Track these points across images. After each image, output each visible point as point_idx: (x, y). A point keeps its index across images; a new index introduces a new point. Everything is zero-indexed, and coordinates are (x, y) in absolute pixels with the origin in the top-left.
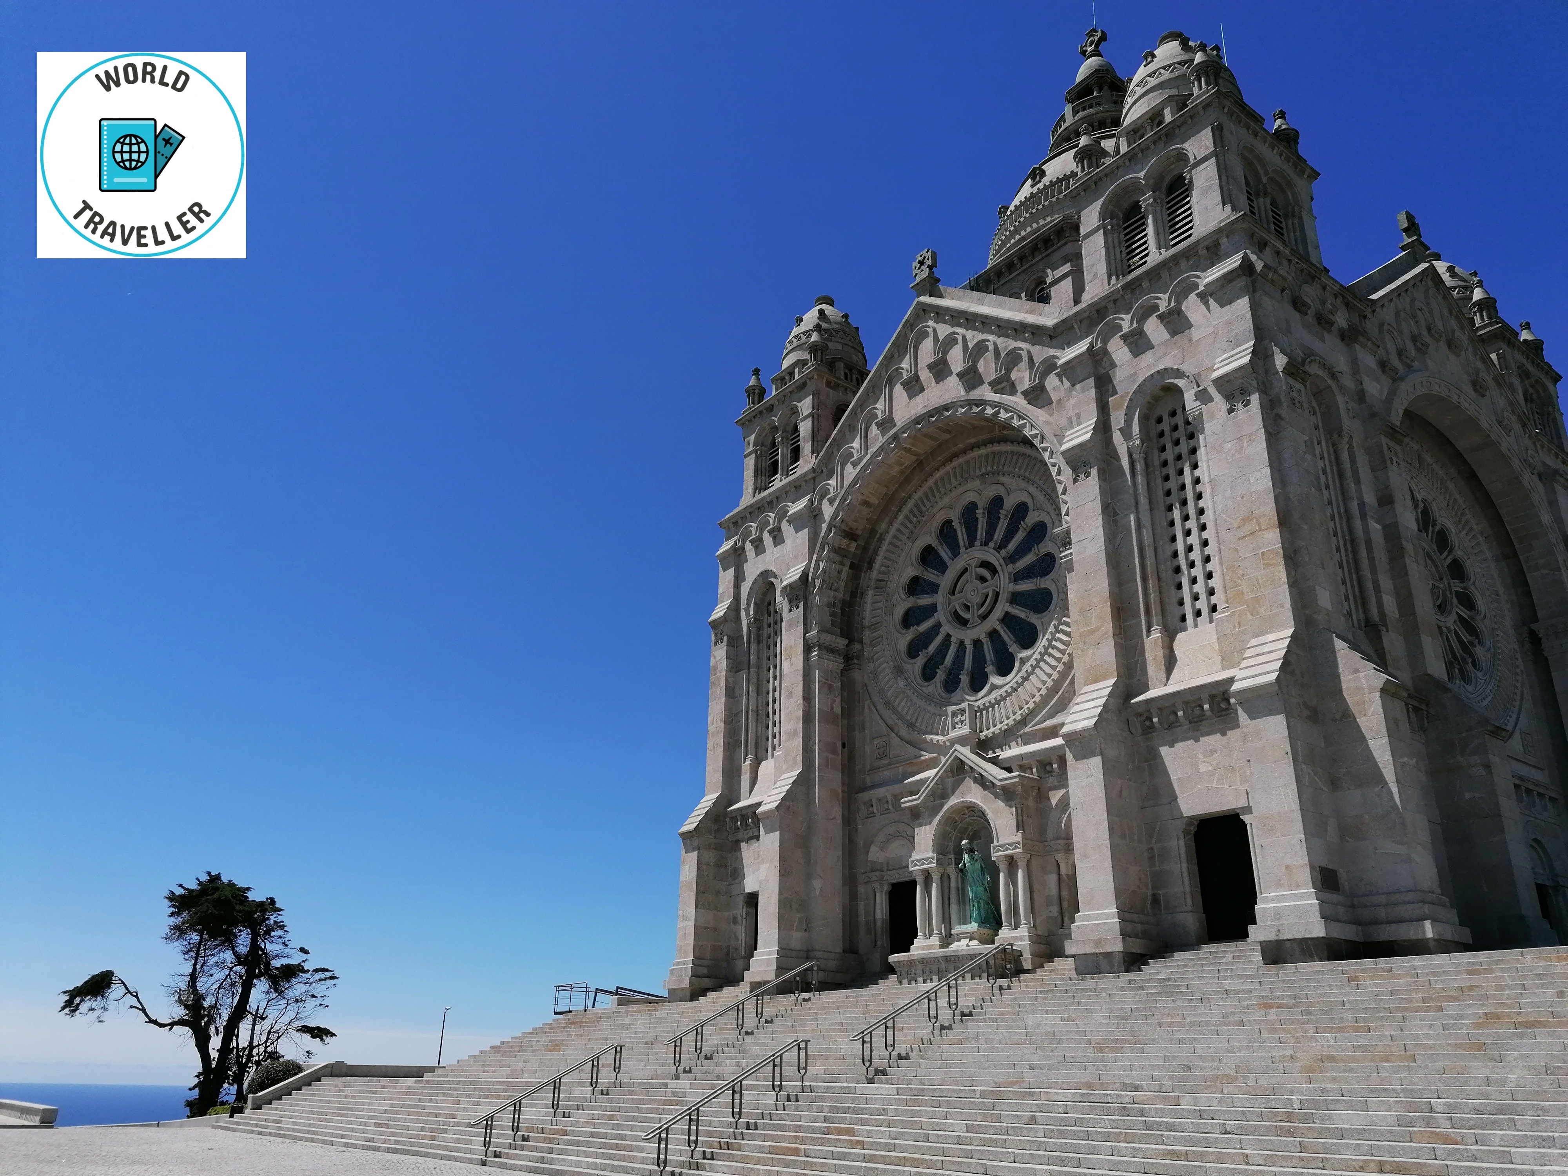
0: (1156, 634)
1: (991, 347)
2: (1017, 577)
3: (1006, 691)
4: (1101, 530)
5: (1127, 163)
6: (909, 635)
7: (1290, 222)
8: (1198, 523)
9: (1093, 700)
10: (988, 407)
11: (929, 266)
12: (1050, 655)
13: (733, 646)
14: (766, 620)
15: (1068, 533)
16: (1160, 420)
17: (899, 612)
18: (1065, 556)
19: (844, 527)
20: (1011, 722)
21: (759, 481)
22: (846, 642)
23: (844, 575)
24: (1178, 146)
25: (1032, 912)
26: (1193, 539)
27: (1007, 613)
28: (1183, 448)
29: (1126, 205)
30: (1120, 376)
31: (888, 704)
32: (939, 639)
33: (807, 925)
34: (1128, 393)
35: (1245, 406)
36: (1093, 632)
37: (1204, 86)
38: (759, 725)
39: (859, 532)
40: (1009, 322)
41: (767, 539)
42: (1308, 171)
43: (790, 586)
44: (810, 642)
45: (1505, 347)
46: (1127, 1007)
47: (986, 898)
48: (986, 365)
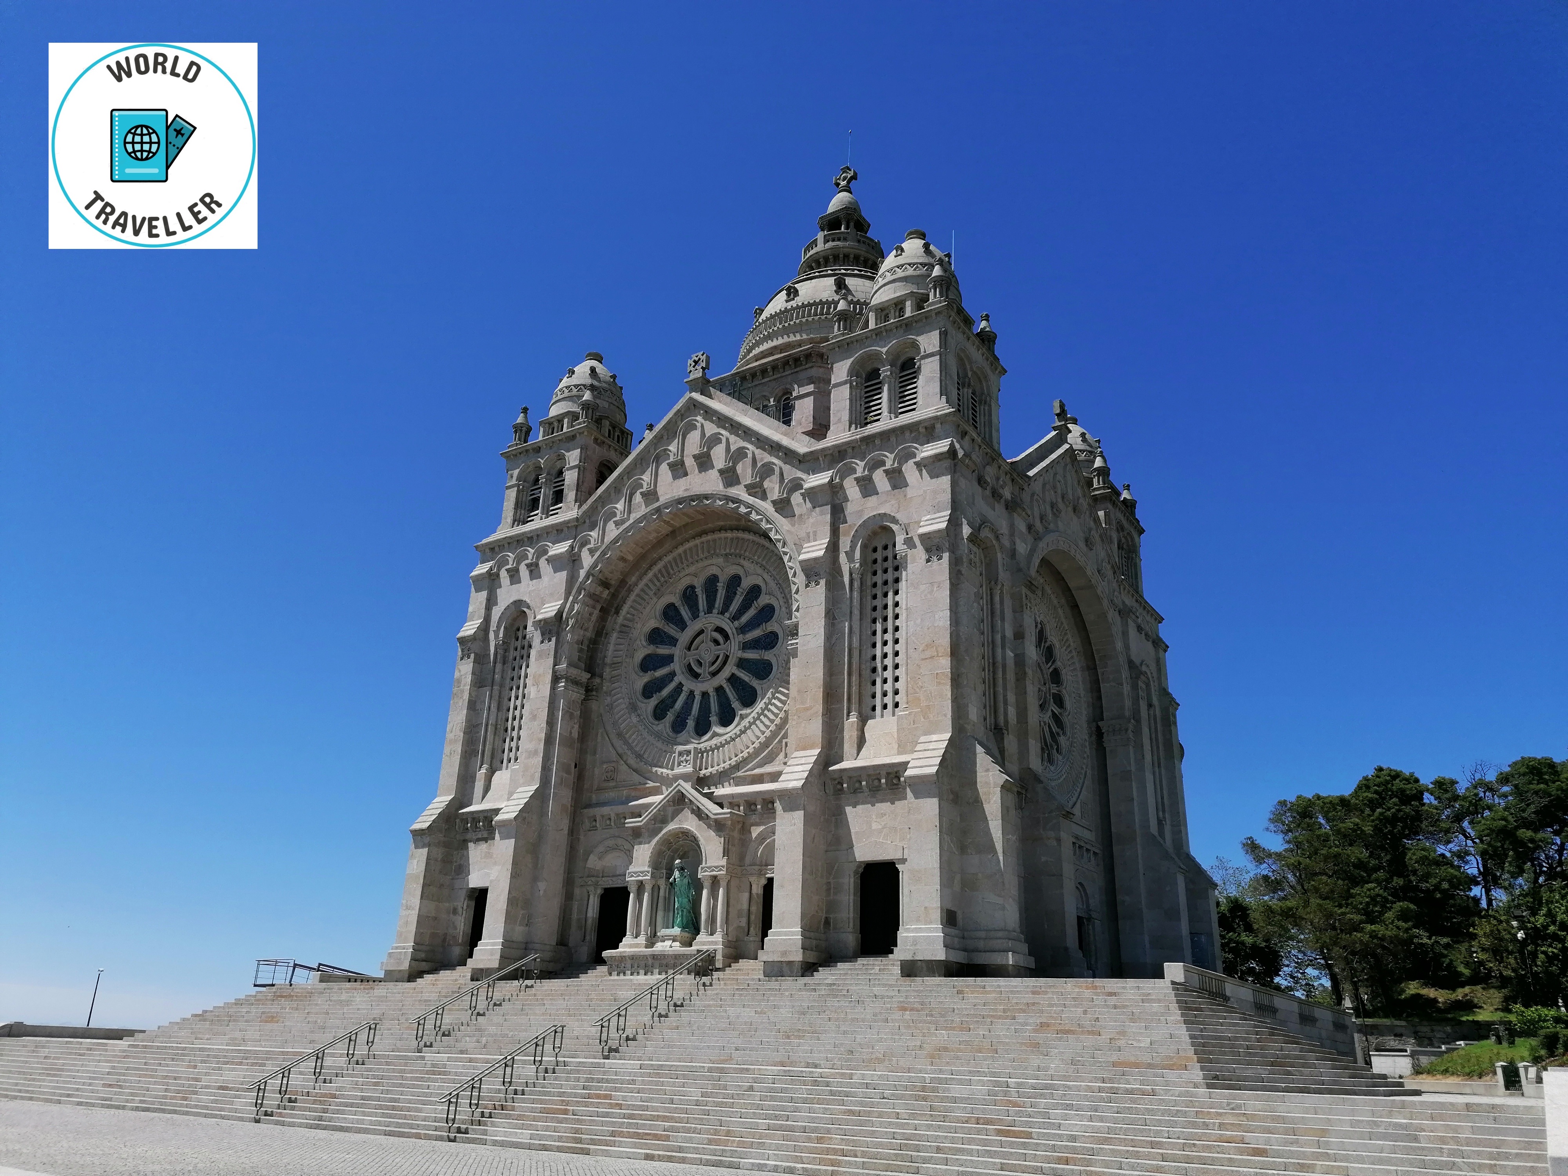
0: (853, 719)
1: (750, 455)
2: (745, 646)
3: (726, 740)
4: (823, 630)
5: (874, 337)
6: (646, 678)
7: (982, 408)
8: (893, 637)
9: (802, 764)
10: (742, 506)
11: (702, 368)
12: (766, 716)
13: (479, 663)
14: (513, 643)
15: (796, 626)
16: (875, 550)
17: (639, 656)
18: (792, 644)
19: (600, 576)
20: (726, 765)
21: (518, 514)
22: (589, 676)
23: (594, 618)
24: (913, 337)
25: (726, 923)
26: (888, 649)
27: (733, 674)
28: (890, 576)
29: (869, 368)
30: (850, 509)
31: (620, 735)
32: (672, 686)
33: (528, 921)
34: (855, 525)
35: (939, 560)
36: (807, 709)
37: (938, 296)
38: (497, 738)
39: (613, 582)
40: (767, 438)
41: (524, 571)
42: (999, 369)
43: (545, 621)
44: (557, 674)
45: (1110, 506)
46: (805, 1004)
47: (689, 908)
48: (744, 470)
